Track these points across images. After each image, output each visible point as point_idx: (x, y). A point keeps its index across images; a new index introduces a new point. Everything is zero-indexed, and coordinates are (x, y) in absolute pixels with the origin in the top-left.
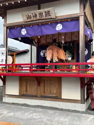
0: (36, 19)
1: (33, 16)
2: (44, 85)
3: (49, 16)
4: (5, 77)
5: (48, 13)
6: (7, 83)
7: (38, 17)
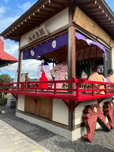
0: (35, 39)
1: (33, 36)
2: (40, 102)
3: (43, 34)
4: (17, 95)
5: (42, 31)
6: (18, 100)
7: (36, 37)
